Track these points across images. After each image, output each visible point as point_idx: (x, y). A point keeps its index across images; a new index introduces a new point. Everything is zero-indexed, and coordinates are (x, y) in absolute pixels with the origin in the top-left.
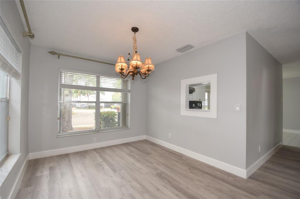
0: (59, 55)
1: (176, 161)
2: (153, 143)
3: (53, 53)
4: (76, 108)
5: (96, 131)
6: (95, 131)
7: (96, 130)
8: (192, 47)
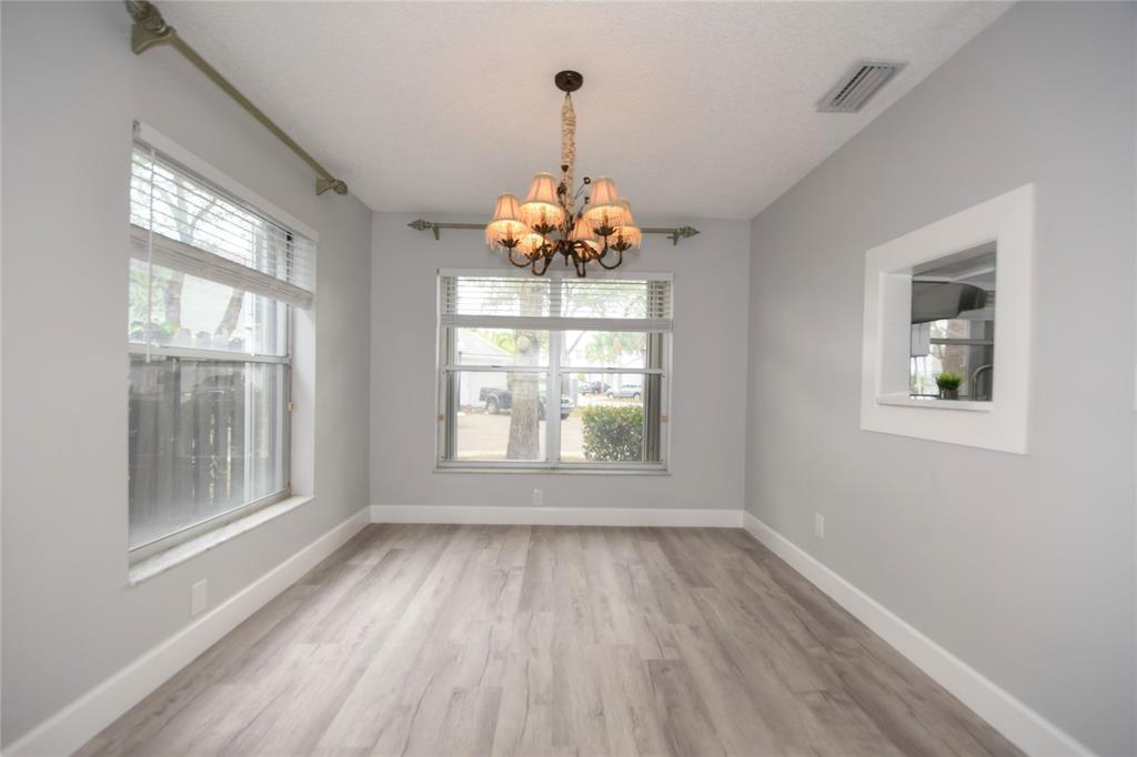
0: (436, 229)
1: (794, 642)
2: (764, 547)
3: (420, 225)
4: (608, 395)
5: (546, 468)
6: (544, 466)
7: (548, 466)
8: (889, 71)
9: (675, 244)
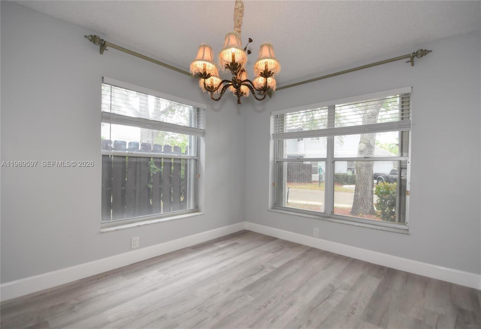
9: (413, 65)
